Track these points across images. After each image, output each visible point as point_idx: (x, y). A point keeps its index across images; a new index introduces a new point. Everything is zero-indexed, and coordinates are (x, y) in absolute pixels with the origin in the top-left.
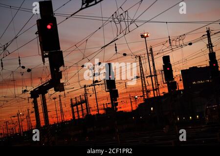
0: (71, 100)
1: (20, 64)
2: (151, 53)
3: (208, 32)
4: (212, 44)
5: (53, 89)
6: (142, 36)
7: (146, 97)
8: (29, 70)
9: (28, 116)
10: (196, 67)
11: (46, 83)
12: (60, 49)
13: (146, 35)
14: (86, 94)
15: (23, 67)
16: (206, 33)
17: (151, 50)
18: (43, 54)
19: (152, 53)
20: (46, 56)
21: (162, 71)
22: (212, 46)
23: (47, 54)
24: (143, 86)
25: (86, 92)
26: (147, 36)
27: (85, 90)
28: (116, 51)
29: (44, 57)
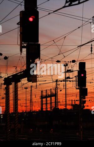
0: (42, 92)
8: (6, 58)
11: (20, 73)
12: (38, 42)
15: (1, 54)
18: (21, 44)
20: (24, 47)
25: (57, 86)
27: (57, 84)
28: (91, 51)
29: (22, 47)
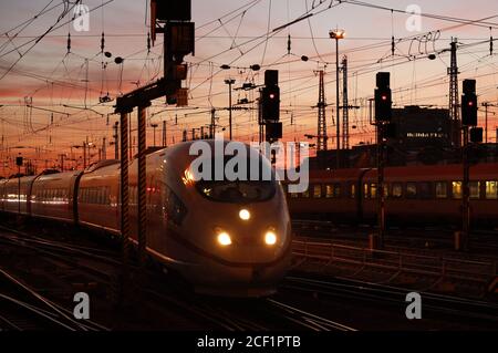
0: (185, 133)
1: (103, 47)
2: (343, 67)
3: (453, 44)
4: (456, 69)
6: (332, 35)
7: (322, 147)
8: (119, 60)
9: (102, 150)
11: (150, 85)
12: (190, 19)
13: (338, 34)
14: (212, 127)
15: (108, 55)
16: (450, 47)
17: (345, 62)
18: (153, 23)
19: (345, 69)
20: (160, 30)
21: (371, 100)
22: (456, 72)
23: (162, 25)
24: (319, 127)
25: (213, 121)
26: (341, 37)
27: (213, 118)
29: (155, 31)
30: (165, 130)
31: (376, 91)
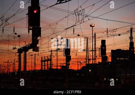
0: (42, 58)
1: (14, 31)
3: (131, 29)
5: (32, 49)
6: (91, 26)
8: (19, 36)
9: (14, 64)
10: (121, 49)
11: (28, 45)
12: (40, 26)
13: (93, 25)
14: (51, 56)
15: (16, 34)
16: (130, 30)
17: (95, 35)
19: (95, 37)
22: (132, 38)
23: (31, 28)
24: (86, 56)
27: (51, 53)
28: (74, 32)
30: (35, 57)
31: (101, 46)
